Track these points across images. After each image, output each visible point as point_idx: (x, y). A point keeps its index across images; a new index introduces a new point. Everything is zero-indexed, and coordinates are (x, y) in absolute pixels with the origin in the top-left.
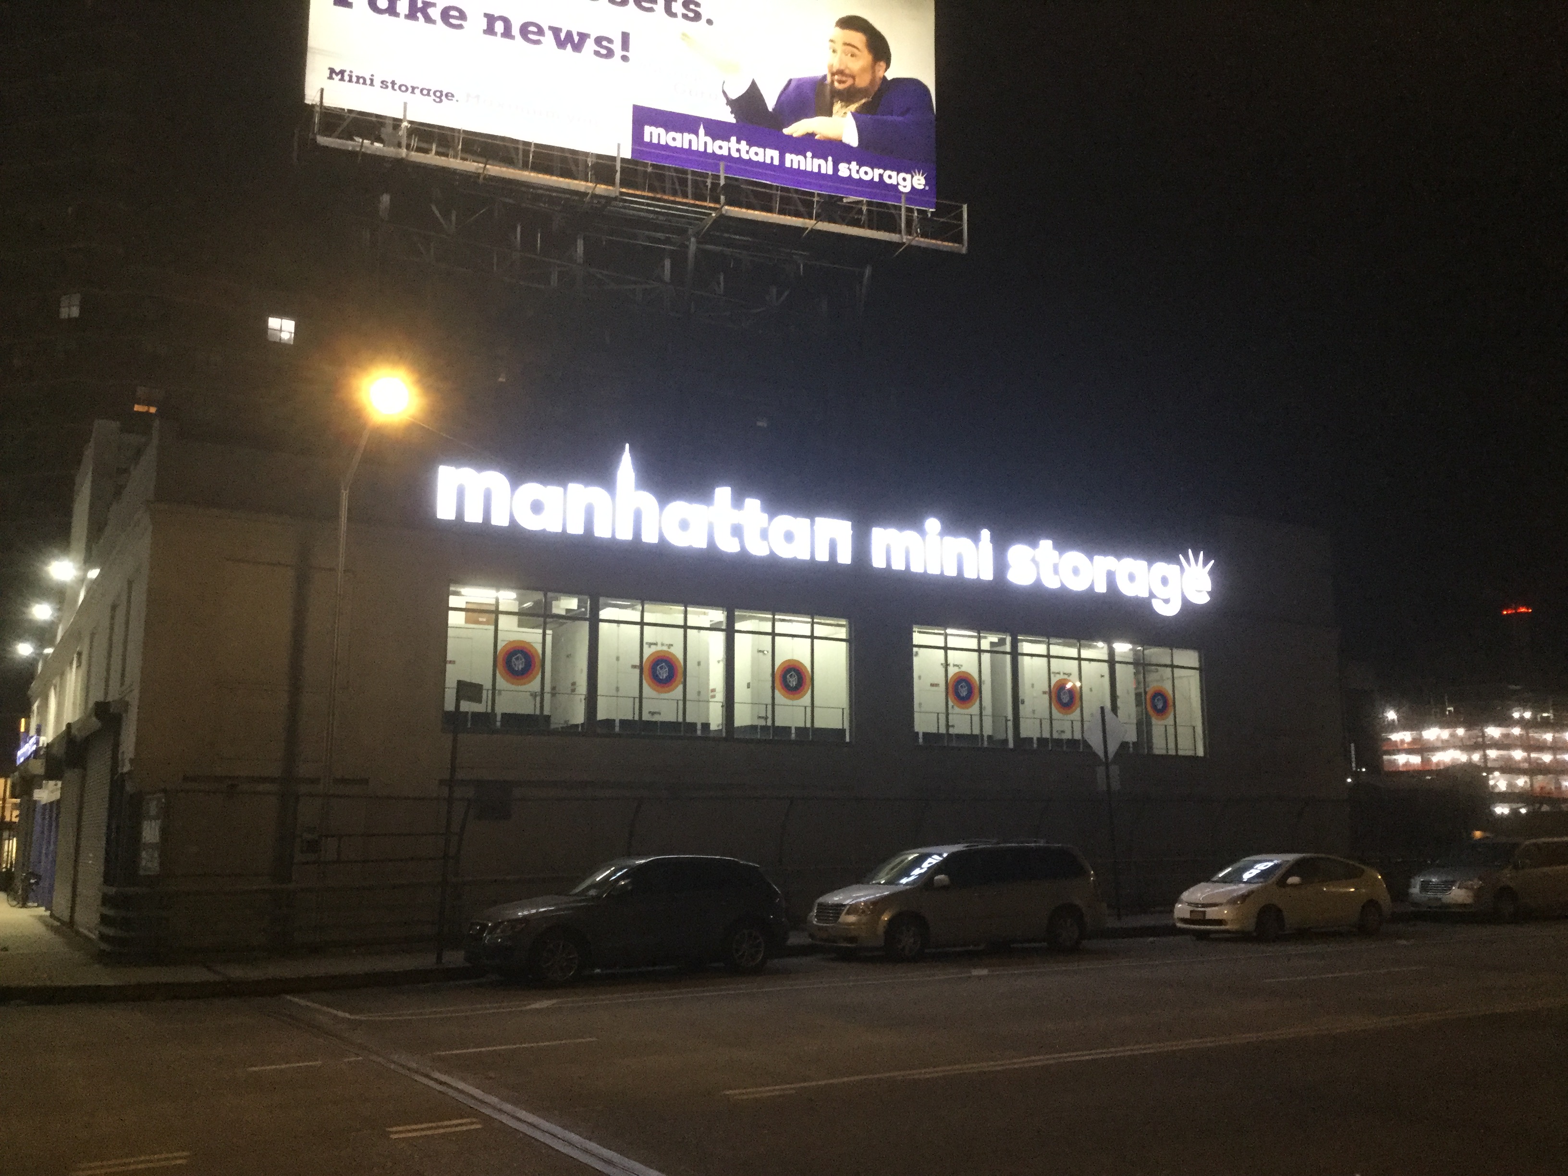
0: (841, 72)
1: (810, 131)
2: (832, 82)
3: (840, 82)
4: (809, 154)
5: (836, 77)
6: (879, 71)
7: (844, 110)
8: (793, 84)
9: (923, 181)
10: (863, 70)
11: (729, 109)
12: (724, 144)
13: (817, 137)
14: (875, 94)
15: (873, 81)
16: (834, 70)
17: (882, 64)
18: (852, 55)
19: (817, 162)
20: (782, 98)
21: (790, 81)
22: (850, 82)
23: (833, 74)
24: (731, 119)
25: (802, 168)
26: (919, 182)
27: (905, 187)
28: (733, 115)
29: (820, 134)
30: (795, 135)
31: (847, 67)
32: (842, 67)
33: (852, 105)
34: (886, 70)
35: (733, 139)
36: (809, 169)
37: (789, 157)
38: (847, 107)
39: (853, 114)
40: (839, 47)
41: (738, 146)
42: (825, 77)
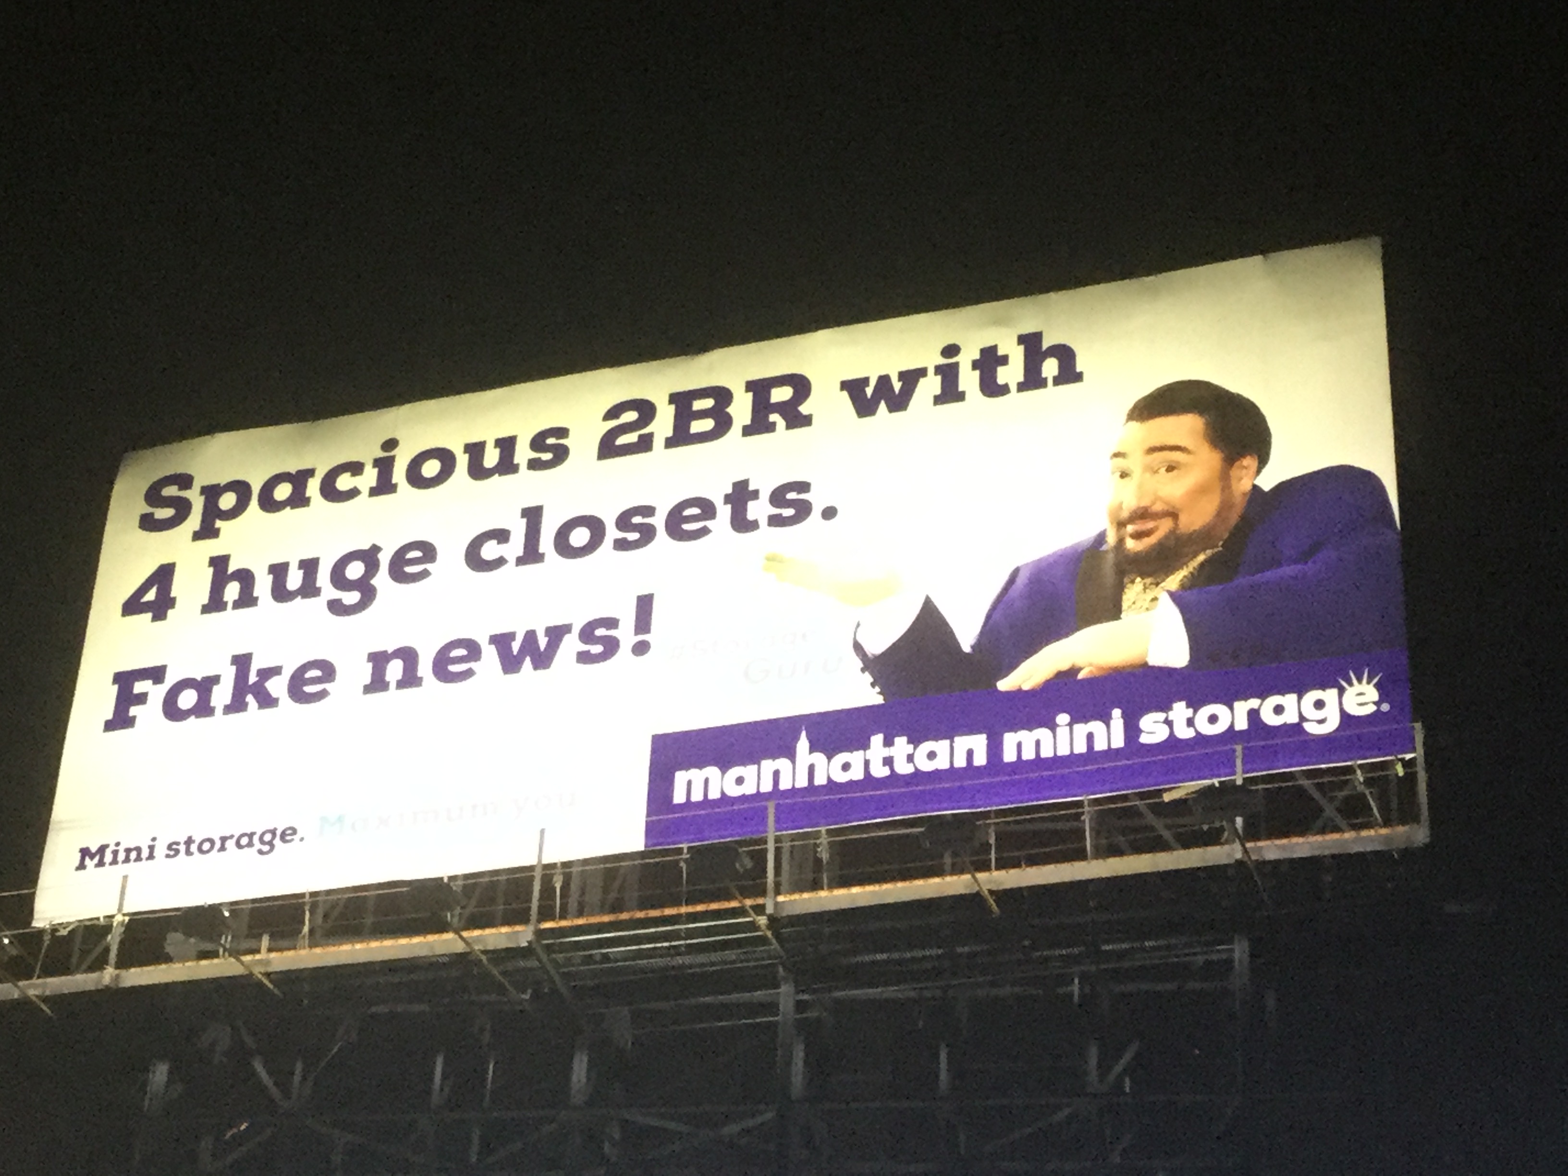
0: (1142, 514)
1: (1064, 666)
2: (1121, 541)
3: (1138, 536)
4: (1063, 719)
5: (1130, 528)
6: (1241, 479)
7: (1150, 594)
8: (1021, 580)
9: (1372, 694)
10: (1201, 490)
11: (868, 678)
12: (856, 758)
13: (1080, 676)
14: (1232, 535)
15: (1225, 507)
16: (1125, 514)
17: (1250, 462)
18: (1170, 469)
19: (1082, 730)
20: (996, 616)
21: (1016, 573)
22: (1164, 527)
23: (1121, 525)
24: (874, 697)
25: (1047, 752)
26: (1362, 699)
27: (1321, 722)
28: (877, 689)
29: (1091, 665)
30: (1026, 687)
31: (1157, 498)
32: (1145, 503)
33: (1171, 578)
34: (1259, 472)
35: (877, 740)
36: (1063, 751)
37: (1010, 740)
38: (1157, 584)
39: (1174, 596)
40: (1136, 462)
41: (887, 752)
42: (1101, 538)
